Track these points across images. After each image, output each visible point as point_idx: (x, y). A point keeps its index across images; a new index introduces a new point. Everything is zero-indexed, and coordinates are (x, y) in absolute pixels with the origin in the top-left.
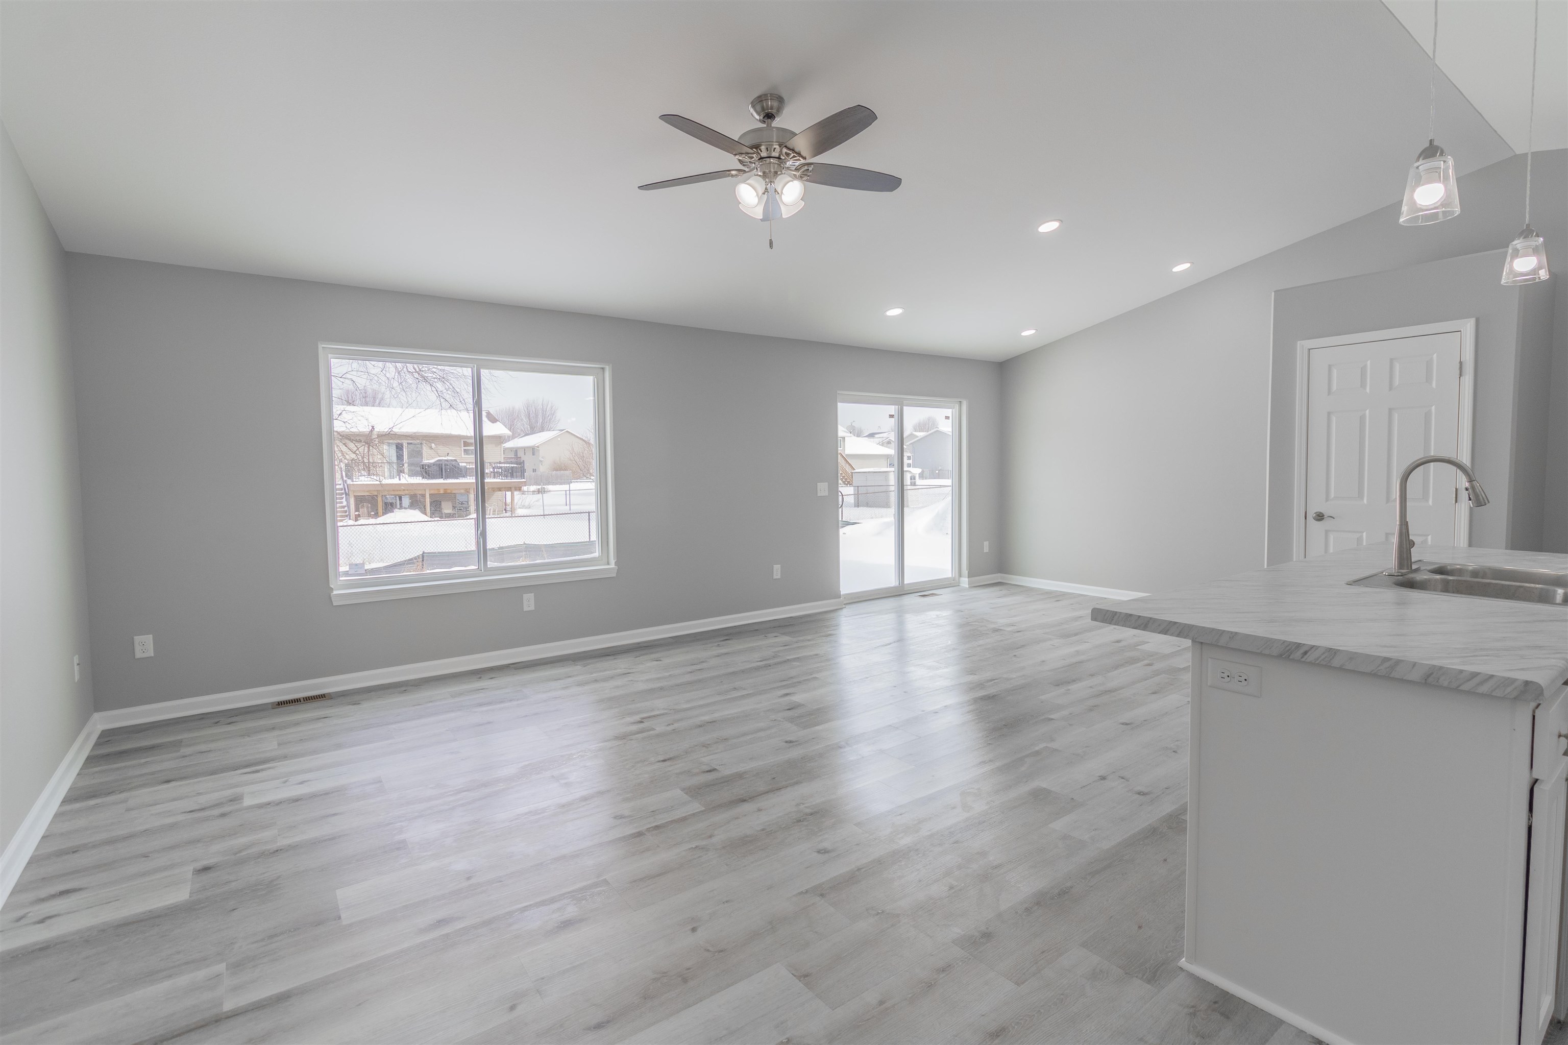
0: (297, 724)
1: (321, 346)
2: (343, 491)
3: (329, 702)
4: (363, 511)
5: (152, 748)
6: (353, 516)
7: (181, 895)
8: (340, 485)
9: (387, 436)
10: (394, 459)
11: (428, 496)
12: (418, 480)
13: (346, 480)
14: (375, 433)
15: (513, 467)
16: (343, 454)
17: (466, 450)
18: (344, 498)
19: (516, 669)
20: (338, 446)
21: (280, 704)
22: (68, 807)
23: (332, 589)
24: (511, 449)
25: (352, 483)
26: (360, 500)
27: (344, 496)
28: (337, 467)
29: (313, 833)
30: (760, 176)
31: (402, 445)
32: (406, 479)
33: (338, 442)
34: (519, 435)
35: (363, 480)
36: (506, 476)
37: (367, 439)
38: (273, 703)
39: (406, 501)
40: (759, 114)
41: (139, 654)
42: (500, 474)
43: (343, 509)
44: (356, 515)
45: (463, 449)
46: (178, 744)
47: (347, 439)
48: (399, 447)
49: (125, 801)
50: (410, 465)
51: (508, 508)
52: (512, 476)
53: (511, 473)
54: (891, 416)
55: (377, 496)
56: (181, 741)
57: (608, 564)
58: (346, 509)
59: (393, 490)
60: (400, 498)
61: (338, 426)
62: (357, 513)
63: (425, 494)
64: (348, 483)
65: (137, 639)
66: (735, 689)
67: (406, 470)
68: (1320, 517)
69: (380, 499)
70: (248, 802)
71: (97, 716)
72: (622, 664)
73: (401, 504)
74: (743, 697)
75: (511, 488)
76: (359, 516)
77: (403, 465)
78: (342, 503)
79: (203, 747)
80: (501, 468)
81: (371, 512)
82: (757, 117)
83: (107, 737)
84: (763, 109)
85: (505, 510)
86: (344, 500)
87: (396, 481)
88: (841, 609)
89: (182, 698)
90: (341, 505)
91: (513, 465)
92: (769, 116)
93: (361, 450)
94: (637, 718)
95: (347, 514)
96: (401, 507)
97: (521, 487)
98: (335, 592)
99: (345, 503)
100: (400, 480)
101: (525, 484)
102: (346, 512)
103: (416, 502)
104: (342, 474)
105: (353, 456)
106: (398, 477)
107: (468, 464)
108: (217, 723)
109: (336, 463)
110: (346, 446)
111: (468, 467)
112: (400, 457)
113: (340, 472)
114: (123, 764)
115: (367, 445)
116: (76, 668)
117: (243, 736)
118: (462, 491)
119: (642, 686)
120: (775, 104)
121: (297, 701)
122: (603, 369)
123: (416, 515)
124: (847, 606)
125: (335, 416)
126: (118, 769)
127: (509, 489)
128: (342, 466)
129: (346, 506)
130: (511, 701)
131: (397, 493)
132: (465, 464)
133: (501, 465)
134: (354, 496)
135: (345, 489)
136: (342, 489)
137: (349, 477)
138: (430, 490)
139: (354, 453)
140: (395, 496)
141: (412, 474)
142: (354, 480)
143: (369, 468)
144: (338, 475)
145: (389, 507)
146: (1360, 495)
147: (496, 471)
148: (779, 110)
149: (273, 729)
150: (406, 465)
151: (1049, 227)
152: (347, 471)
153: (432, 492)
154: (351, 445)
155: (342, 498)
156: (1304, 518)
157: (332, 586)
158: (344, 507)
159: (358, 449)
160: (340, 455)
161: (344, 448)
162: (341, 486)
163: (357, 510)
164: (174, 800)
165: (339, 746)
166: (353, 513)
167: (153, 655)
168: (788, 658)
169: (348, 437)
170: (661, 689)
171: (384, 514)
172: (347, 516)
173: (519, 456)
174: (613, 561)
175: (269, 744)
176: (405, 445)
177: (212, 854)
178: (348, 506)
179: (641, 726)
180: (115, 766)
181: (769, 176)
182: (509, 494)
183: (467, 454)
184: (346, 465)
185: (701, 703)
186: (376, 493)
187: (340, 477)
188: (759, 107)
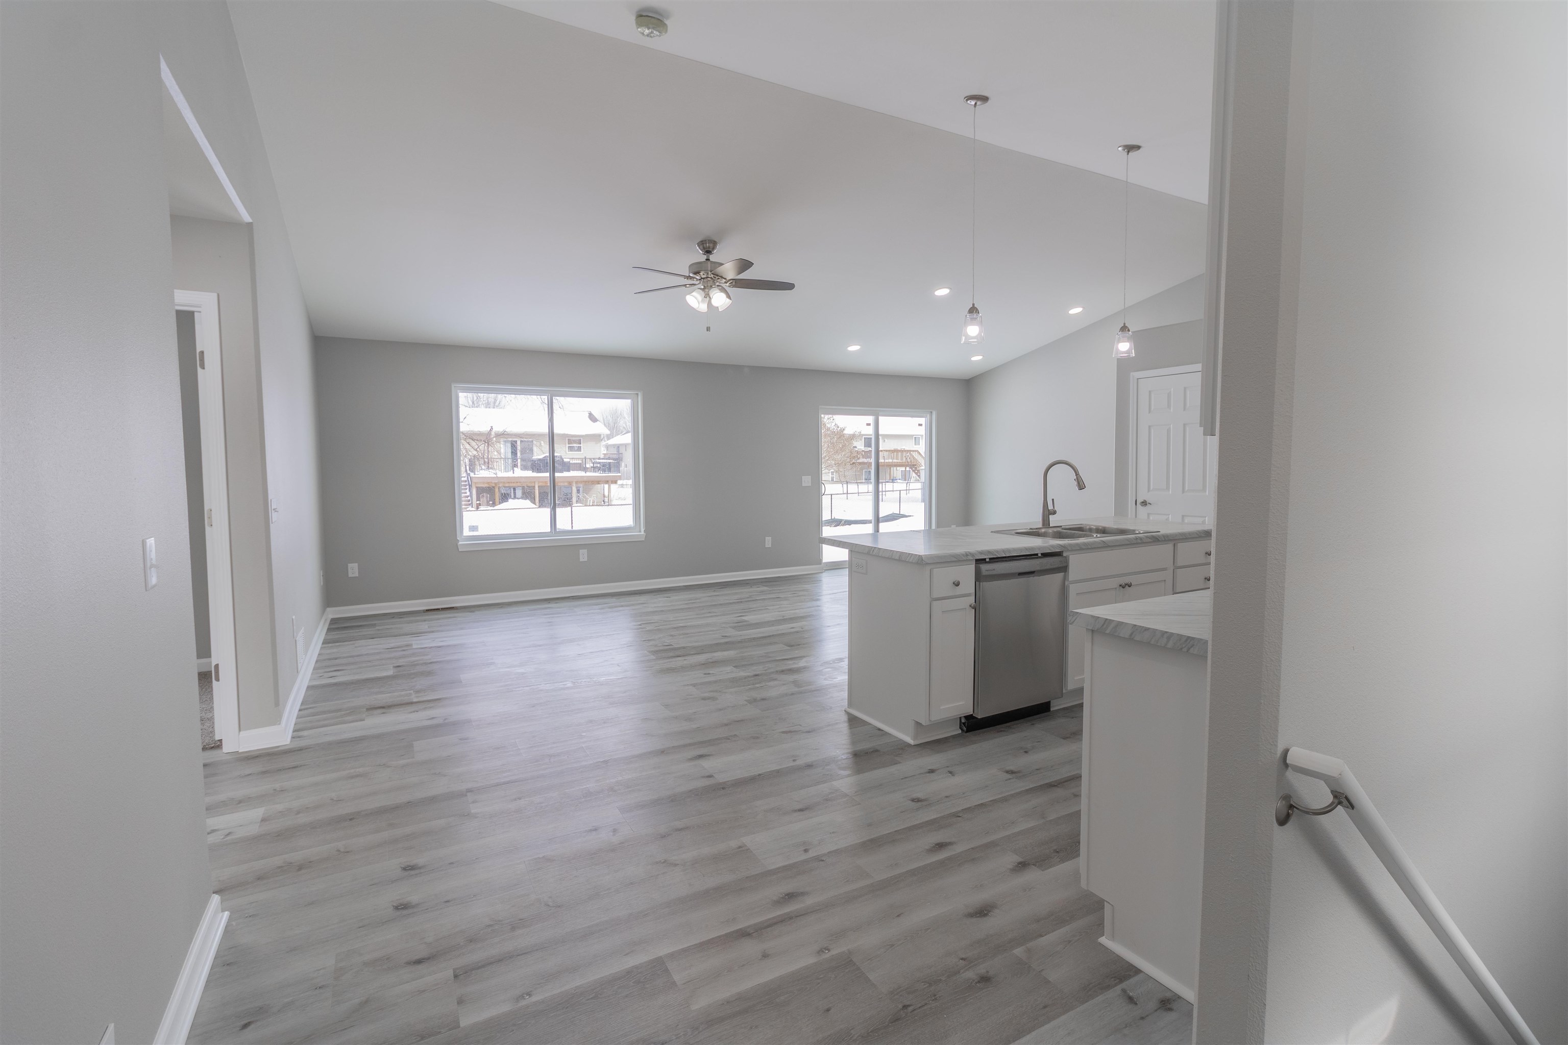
0: (439, 619)
1: (453, 386)
2: (467, 483)
3: (455, 611)
4: (484, 500)
5: (361, 626)
6: (475, 505)
7: (390, 673)
8: (465, 477)
9: (502, 435)
10: (510, 455)
11: (537, 488)
12: (529, 474)
13: (469, 473)
14: (493, 433)
15: (610, 463)
16: (466, 451)
17: (570, 447)
18: (468, 489)
19: (573, 599)
20: (463, 444)
21: (427, 610)
22: (324, 645)
23: (458, 540)
24: (614, 446)
25: (474, 476)
26: (480, 491)
27: (468, 487)
28: (462, 462)
29: (448, 658)
30: (701, 289)
31: (516, 442)
32: (519, 473)
33: (463, 441)
34: (622, 433)
35: (483, 473)
36: (604, 471)
37: (486, 438)
38: (424, 610)
39: (519, 493)
40: (701, 250)
41: (350, 575)
42: (599, 469)
43: (466, 499)
44: (477, 504)
45: (567, 447)
46: (374, 625)
47: (470, 438)
48: (514, 445)
49: (354, 644)
50: (522, 460)
51: (606, 500)
52: (610, 470)
53: (607, 468)
54: (868, 425)
55: (493, 487)
56: (375, 624)
57: (640, 532)
58: (469, 498)
59: (508, 482)
60: (514, 489)
61: (463, 428)
62: (478, 502)
63: (534, 486)
64: (471, 476)
65: (350, 565)
66: (710, 612)
67: (519, 464)
68: (1144, 503)
69: (497, 490)
70: (414, 647)
71: (329, 609)
72: (643, 599)
73: (515, 493)
74: (712, 616)
75: (608, 481)
76: (480, 504)
77: (517, 460)
78: (466, 493)
79: (388, 627)
80: (600, 463)
81: (490, 501)
82: (701, 252)
83: (334, 621)
84: (704, 248)
85: (604, 501)
86: (468, 491)
87: (510, 474)
88: (822, 573)
89: (373, 603)
90: (465, 495)
91: (610, 461)
92: (708, 252)
93: (482, 447)
94: (639, 623)
95: (470, 503)
96: (515, 497)
97: (617, 481)
98: (460, 543)
99: (468, 494)
100: (513, 473)
101: (620, 478)
102: (469, 501)
103: (528, 494)
104: (466, 467)
105: (475, 453)
106: (512, 471)
107: (571, 460)
108: (393, 617)
109: (462, 459)
110: (469, 445)
111: (571, 462)
112: (514, 453)
113: (464, 466)
114: (347, 632)
115: (486, 444)
116: (322, 577)
117: (408, 623)
118: (566, 484)
119: (650, 610)
120: (711, 245)
121: (438, 609)
122: (637, 394)
123: (527, 503)
124: (826, 571)
125: (461, 420)
126: (345, 633)
127: (607, 482)
128: (466, 461)
129: (469, 496)
130: (565, 613)
131: (511, 485)
132: (569, 460)
133: (599, 461)
134: (476, 487)
135: (468, 481)
136: (466, 481)
137: (472, 470)
138: (539, 482)
139: (476, 450)
140: (510, 487)
141: (524, 468)
142: (476, 473)
143: (488, 464)
144: (463, 469)
145: (505, 498)
146: (1168, 488)
147: (595, 466)
148: (713, 249)
149: (425, 621)
150: (519, 460)
151: (942, 292)
152: (470, 465)
153: (540, 484)
154: (473, 443)
155: (466, 489)
156: (1135, 505)
157: (458, 539)
158: (467, 497)
159: (479, 447)
160: (464, 451)
161: (468, 446)
162: (466, 479)
163: (478, 499)
164: (377, 644)
165: (462, 629)
166: (475, 502)
167: (357, 576)
168: (757, 598)
169: (472, 437)
170: (662, 611)
171: (500, 503)
172: (470, 505)
173: (620, 452)
174: (643, 530)
175: (424, 626)
176: (519, 443)
177: (401, 662)
178: (471, 495)
179: (640, 626)
180: (344, 632)
181: (706, 290)
182: (606, 486)
183: (571, 451)
184: (470, 460)
185: (684, 618)
186: (494, 485)
187: (464, 470)
188: (701, 247)
